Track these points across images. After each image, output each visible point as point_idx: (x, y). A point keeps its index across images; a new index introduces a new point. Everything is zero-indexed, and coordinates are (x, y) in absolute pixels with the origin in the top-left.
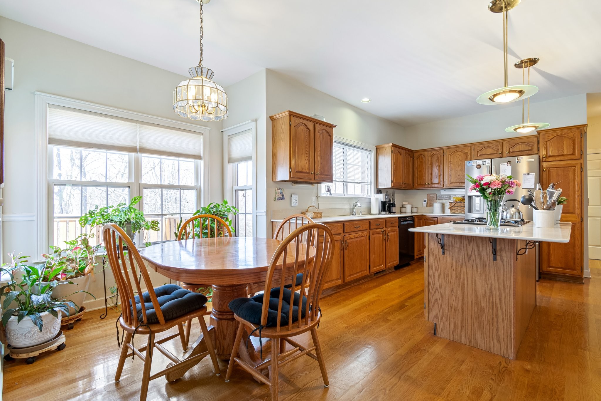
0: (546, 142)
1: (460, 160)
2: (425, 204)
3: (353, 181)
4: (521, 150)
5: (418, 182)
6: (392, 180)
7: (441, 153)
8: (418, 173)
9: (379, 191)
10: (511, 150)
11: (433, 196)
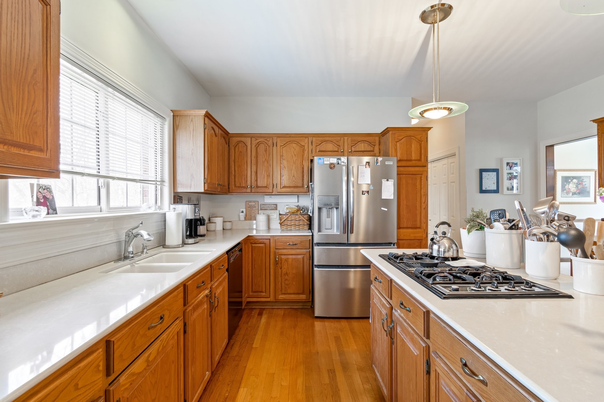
0: (397, 142)
1: (295, 155)
2: (242, 216)
3: (124, 176)
4: (363, 150)
5: (236, 183)
6: (204, 178)
7: (270, 143)
8: (236, 169)
9: (177, 199)
10: (353, 149)
11: (254, 204)
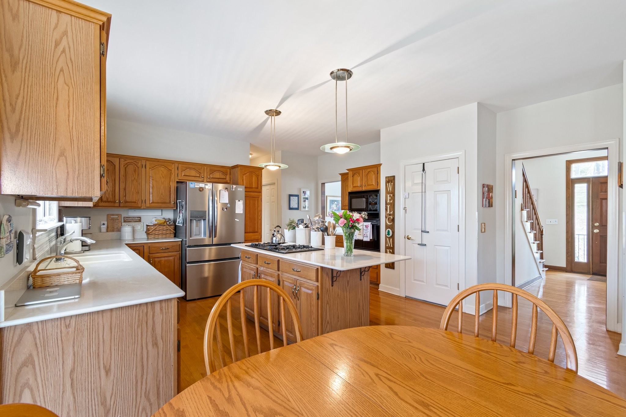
1: (163, 177)
2: (104, 228)
4: (218, 177)
7: (139, 165)
10: (211, 176)
11: (117, 217)
